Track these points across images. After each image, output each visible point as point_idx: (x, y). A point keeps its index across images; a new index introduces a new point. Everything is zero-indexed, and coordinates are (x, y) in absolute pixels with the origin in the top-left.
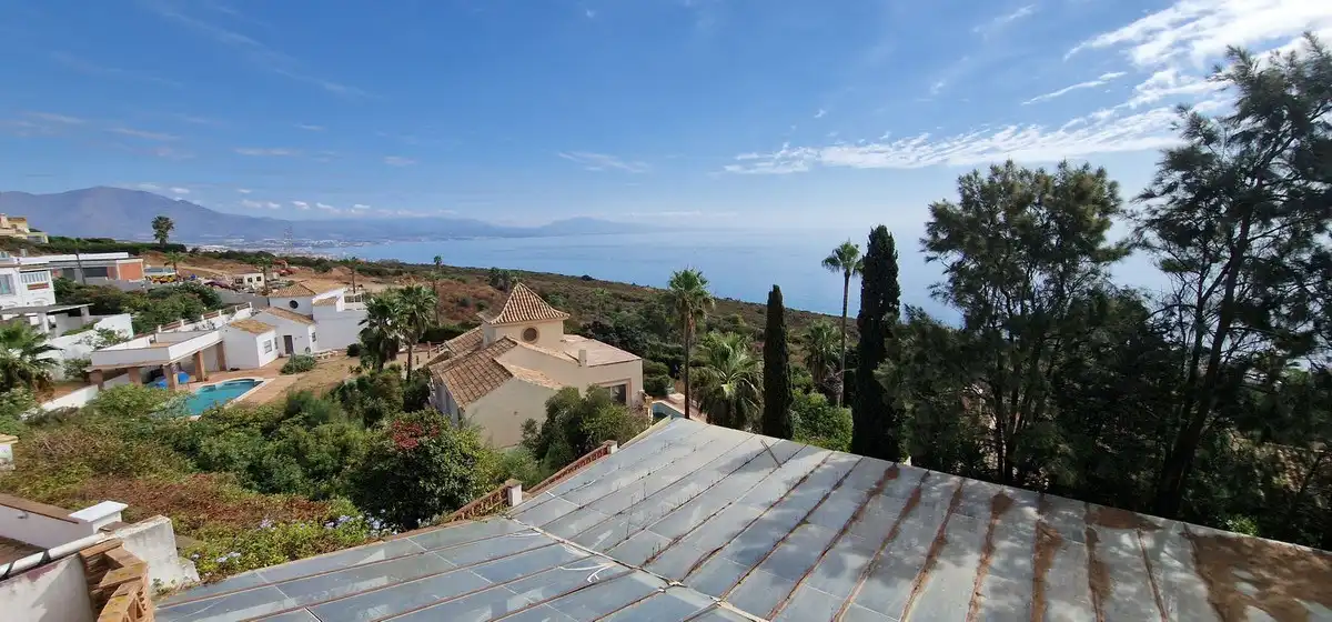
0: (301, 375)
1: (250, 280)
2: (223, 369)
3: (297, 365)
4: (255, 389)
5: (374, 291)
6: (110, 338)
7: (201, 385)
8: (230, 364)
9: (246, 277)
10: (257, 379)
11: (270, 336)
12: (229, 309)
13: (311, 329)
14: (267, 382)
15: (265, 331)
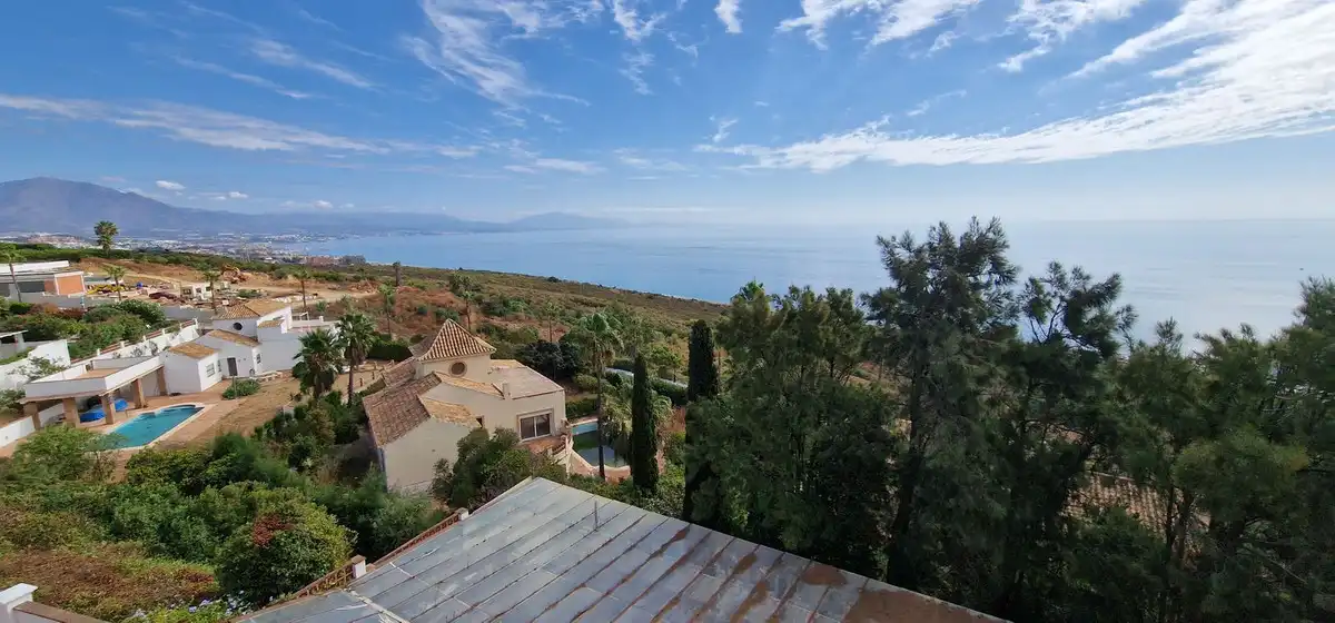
0: (243, 400)
1: (199, 291)
2: (164, 394)
3: (239, 389)
4: (193, 417)
5: (328, 301)
6: (45, 366)
7: (140, 412)
8: (171, 388)
9: (195, 287)
10: (198, 405)
11: (212, 359)
12: (173, 327)
13: (255, 351)
14: (208, 407)
15: (207, 354)
